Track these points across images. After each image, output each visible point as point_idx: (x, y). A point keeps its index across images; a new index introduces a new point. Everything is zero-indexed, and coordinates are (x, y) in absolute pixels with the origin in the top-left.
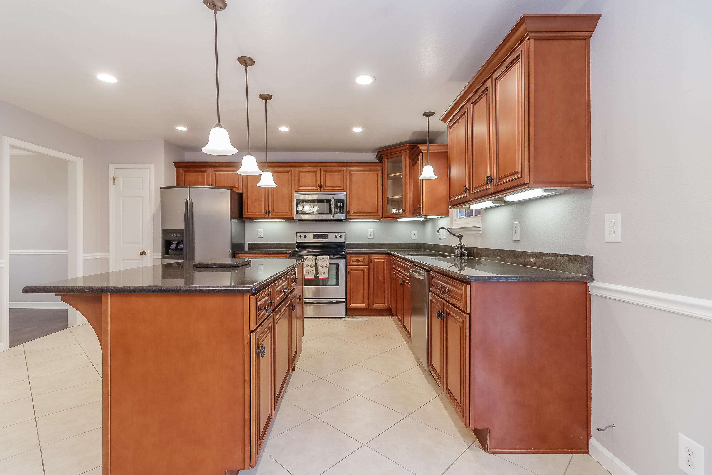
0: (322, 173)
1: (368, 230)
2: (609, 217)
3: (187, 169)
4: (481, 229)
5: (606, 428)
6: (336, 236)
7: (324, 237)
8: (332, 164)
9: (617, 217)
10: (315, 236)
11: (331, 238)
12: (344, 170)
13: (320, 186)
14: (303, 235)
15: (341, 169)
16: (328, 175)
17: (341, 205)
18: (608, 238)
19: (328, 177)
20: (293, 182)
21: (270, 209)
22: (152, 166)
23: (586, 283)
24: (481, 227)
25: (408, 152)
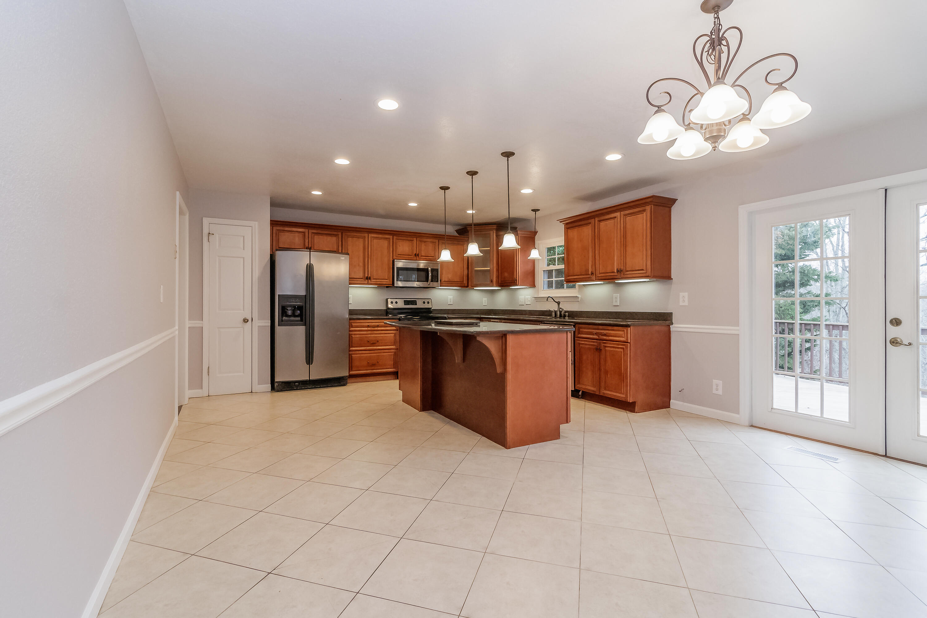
0: (418, 243)
1: (449, 297)
2: (681, 294)
3: (281, 228)
4: (580, 298)
5: (681, 390)
6: (424, 303)
7: (414, 303)
8: (428, 235)
9: (686, 294)
10: (407, 302)
11: (420, 305)
12: (437, 241)
13: (416, 255)
14: (394, 301)
15: (434, 240)
16: (423, 244)
17: (436, 274)
18: (681, 304)
19: (423, 247)
20: (391, 249)
21: (369, 275)
22: (255, 224)
23: (669, 326)
24: (580, 296)
25: (495, 231)
